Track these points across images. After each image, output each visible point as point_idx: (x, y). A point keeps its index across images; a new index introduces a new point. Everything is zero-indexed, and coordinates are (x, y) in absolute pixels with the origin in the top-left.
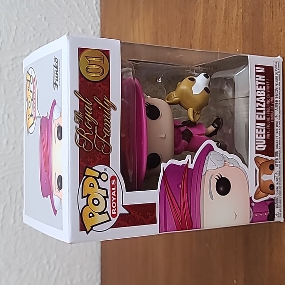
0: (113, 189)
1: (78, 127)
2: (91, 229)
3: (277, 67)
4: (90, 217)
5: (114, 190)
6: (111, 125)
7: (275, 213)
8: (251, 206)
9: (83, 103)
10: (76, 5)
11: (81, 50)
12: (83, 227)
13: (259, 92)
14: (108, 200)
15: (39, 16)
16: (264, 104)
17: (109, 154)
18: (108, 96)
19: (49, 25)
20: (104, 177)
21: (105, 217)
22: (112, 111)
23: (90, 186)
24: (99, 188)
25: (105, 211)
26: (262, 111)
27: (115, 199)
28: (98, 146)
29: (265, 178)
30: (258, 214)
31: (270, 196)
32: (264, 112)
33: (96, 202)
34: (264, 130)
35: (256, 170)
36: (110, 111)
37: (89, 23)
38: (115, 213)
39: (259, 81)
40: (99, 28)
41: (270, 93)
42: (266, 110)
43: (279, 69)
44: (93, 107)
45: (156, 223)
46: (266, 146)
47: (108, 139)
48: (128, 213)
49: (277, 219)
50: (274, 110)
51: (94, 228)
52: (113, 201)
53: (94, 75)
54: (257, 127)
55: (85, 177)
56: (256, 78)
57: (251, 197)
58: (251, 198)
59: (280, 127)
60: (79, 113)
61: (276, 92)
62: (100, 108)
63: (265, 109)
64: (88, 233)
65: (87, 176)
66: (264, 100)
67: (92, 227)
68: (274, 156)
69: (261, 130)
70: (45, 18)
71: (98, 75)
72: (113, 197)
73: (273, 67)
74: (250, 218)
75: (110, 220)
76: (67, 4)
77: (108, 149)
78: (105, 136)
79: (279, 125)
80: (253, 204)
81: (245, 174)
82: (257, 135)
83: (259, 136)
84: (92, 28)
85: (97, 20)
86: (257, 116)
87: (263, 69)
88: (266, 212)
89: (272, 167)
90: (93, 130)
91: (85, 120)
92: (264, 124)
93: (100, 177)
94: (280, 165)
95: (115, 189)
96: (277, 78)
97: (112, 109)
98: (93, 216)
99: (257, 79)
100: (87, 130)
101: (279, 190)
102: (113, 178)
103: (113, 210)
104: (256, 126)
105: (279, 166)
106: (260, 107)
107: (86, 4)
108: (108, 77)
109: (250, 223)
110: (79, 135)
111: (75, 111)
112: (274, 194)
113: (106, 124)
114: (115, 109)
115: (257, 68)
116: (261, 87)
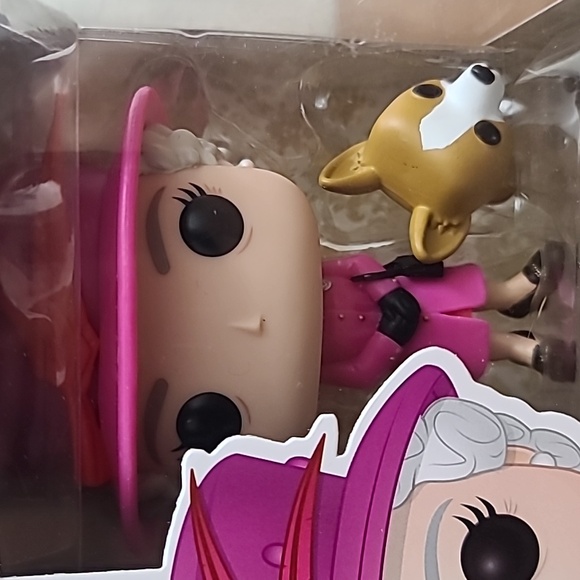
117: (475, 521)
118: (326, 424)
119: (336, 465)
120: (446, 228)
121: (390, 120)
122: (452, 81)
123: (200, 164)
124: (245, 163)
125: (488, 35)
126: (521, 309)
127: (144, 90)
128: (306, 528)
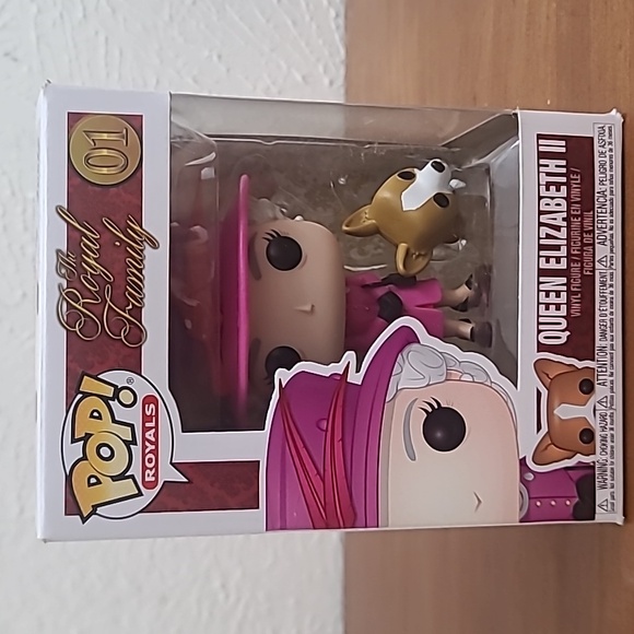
0: (147, 425)
1: (65, 286)
2: (94, 512)
3: (606, 138)
4: (90, 485)
5: (151, 428)
6: (145, 282)
7: (597, 503)
8: (523, 480)
9: (77, 234)
10: (289, 23)
11: (74, 118)
12: (72, 507)
13: (549, 201)
14: (137, 450)
15: (206, 53)
16: (564, 230)
17: (141, 346)
18: (138, 218)
19: (228, 70)
20: (126, 397)
21: (127, 487)
22: (148, 251)
23: (92, 416)
24: (114, 421)
25: (128, 474)
26: (557, 248)
27: (153, 447)
28: (113, 329)
29: (565, 412)
30: (558, 500)
31: (579, 458)
32: (564, 249)
33: (105, 452)
34: (564, 295)
35: (539, 394)
36: (142, 251)
37: (318, 60)
38: (153, 479)
39: (548, 174)
40: (342, 71)
41: (583, 203)
42: (568, 246)
43: (610, 143)
44: (101, 242)
45: (258, 508)
46: (568, 333)
47: (137, 312)
48: (186, 480)
49: (601, 516)
50: (593, 245)
51: (99, 510)
52: (147, 451)
53: (105, 171)
54: (542, 287)
55: (80, 396)
56: (539, 165)
57: (525, 458)
58: (523, 462)
59: (611, 286)
60: (68, 256)
61: (601, 200)
62: (118, 244)
63: (565, 242)
64: (84, 520)
65: (86, 395)
66: (564, 219)
67: (95, 507)
68: (593, 360)
69: (552, 295)
70: (219, 57)
71: (113, 171)
72: (147, 444)
73: (592, 138)
74: (521, 510)
75: (140, 494)
76: (268, 21)
77: (138, 335)
78: (130, 307)
79: (609, 282)
80: (530, 477)
81: (507, 400)
82: (542, 307)
83: (547, 309)
84: (325, 72)
85: (339, 52)
86: (543, 260)
87: (563, 143)
88: (568, 498)
89: (588, 387)
90: (101, 293)
91: (81, 271)
92: (564, 280)
93: (116, 396)
94: (612, 382)
95: (153, 424)
96: (602, 165)
97: (147, 246)
98: (99, 482)
99: (542, 169)
100: (85, 292)
101: (609, 444)
102: (149, 400)
103: (148, 471)
104: (539, 283)
105: (608, 384)
106: (548, 236)
107: (312, 19)
108: (138, 174)
109: (521, 522)
110: (68, 302)
111: (58, 251)
112: (594, 454)
113: (134, 279)
114: (155, 245)
115: (541, 142)
116: (553, 188)
117: (430, 410)
118: (350, 356)
119: (355, 378)
120: (418, 257)
121: (384, 193)
122: (421, 169)
123: (276, 219)
124: (298, 218)
125: (444, 140)
126: (463, 306)
127: (244, 177)
128: (339, 411)
